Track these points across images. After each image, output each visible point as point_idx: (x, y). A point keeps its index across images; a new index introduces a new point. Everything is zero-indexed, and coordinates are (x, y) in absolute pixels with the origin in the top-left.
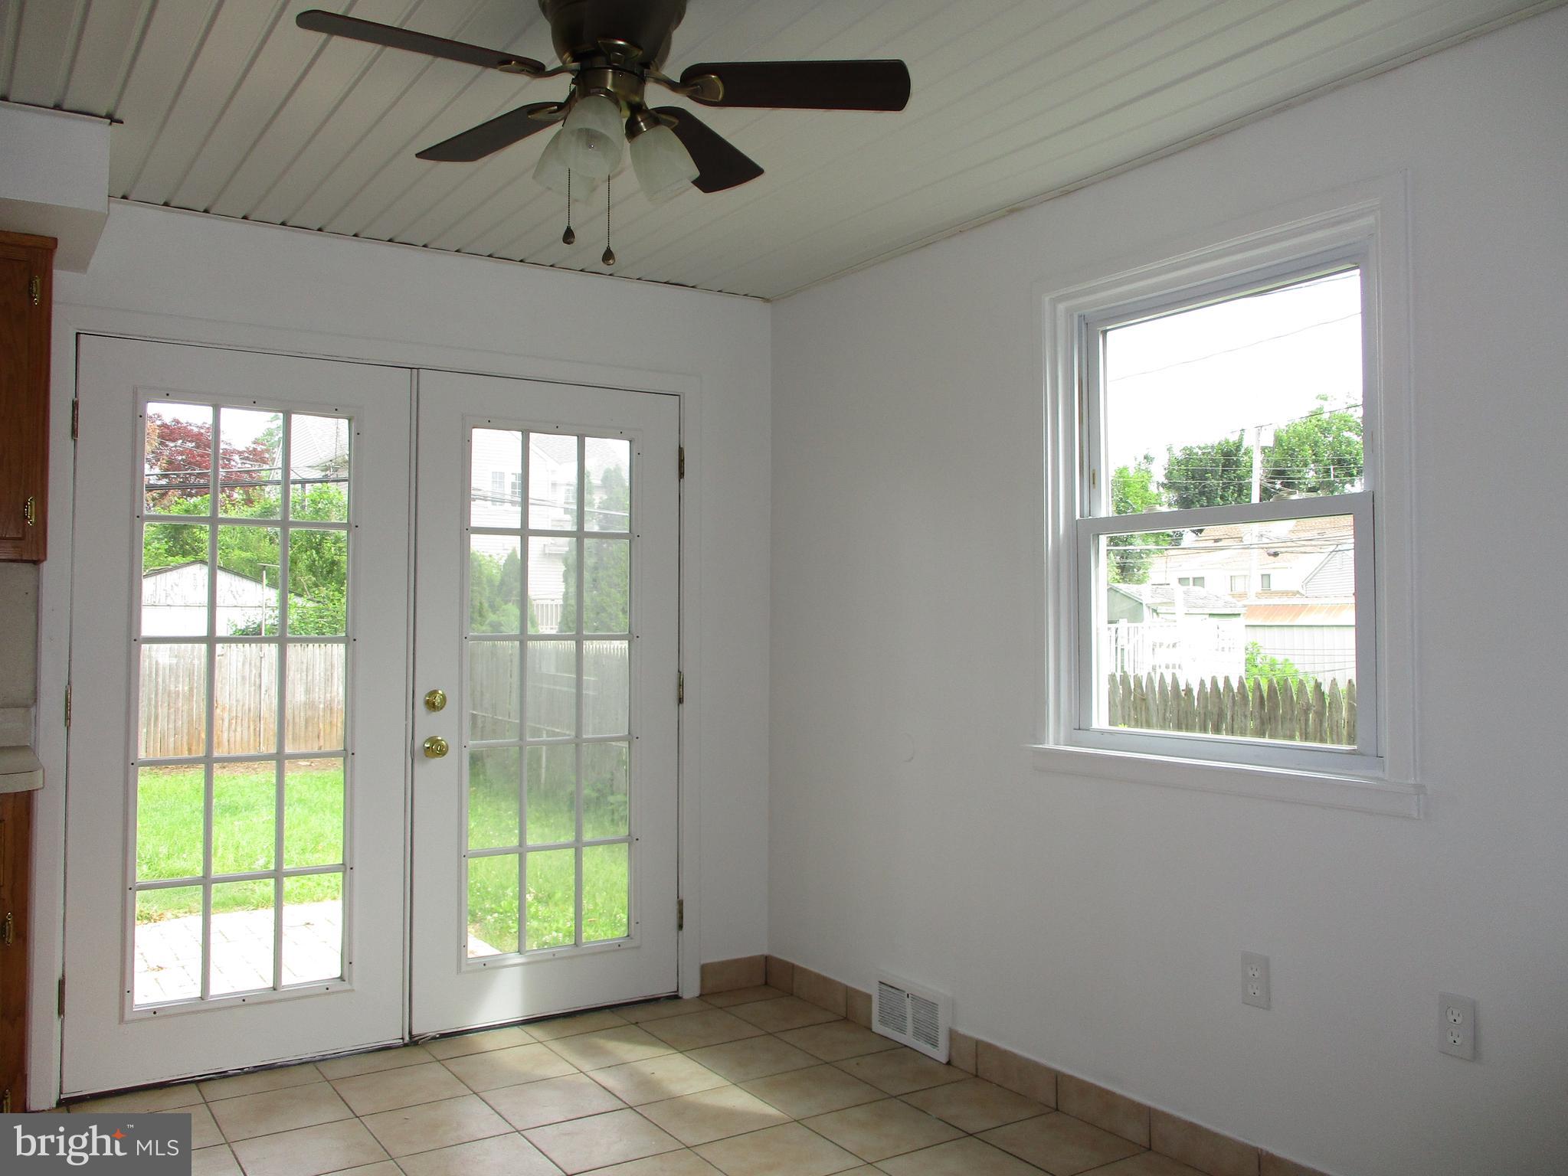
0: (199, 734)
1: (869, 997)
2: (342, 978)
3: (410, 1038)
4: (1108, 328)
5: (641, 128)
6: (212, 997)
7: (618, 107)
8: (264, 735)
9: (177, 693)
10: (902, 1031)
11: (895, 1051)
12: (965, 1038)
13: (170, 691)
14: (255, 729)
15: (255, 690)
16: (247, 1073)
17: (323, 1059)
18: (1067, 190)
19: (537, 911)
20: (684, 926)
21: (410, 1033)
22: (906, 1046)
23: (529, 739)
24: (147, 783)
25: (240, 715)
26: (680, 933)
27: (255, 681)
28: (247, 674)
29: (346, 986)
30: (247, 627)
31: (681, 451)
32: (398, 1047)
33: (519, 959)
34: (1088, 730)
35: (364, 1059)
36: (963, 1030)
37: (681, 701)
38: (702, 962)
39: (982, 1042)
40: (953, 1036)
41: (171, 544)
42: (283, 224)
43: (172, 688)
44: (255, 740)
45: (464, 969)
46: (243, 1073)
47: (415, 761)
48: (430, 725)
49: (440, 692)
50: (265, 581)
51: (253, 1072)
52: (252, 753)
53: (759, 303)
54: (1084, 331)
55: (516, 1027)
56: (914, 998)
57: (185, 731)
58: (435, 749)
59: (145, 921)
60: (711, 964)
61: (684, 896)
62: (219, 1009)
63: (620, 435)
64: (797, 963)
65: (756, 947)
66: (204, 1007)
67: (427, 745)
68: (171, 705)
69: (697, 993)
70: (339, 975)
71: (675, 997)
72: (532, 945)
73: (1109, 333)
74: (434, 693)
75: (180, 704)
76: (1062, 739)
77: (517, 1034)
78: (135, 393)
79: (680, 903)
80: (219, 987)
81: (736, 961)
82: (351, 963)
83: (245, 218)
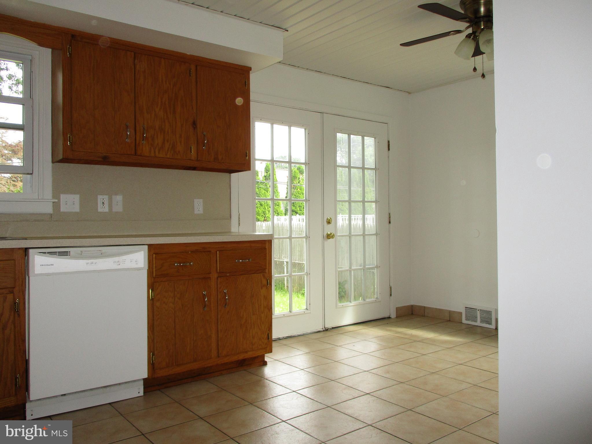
1: (460, 312)
6: (275, 314)
10: (476, 322)
11: (473, 328)
16: (285, 338)
20: (392, 295)
21: (325, 328)
22: (476, 326)
23: (352, 234)
26: (391, 297)
29: (307, 312)
31: (388, 142)
32: (322, 331)
33: (351, 304)
37: (390, 222)
38: (396, 307)
45: (338, 307)
47: (324, 241)
48: (328, 229)
51: (287, 338)
53: (407, 94)
56: (481, 310)
60: (399, 307)
61: (391, 285)
62: (278, 318)
63: (372, 136)
64: (426, 306)
65: (409, 302)
67: (327, 235)
69: (395, 316)
70: (306, 308)
71: (389, 318)
78: (253, 118)
79: (391, 288)
80: (277, 312)
81: (405, 306)
82: (309, 305)
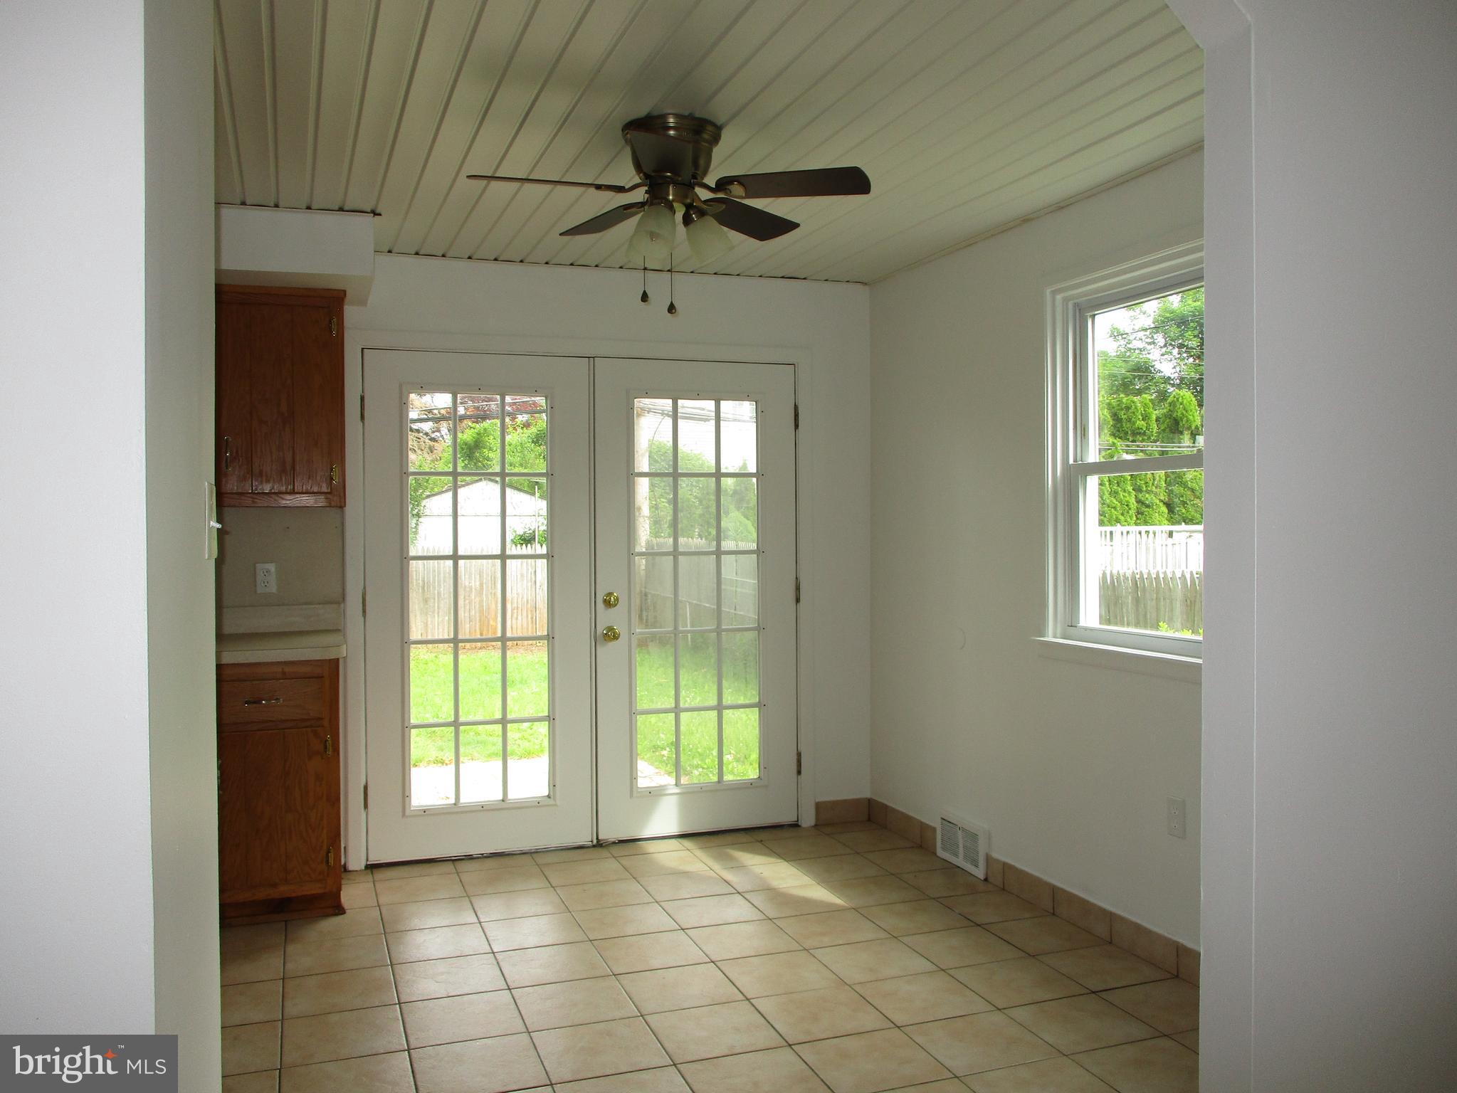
0: (489, 621)
1: (934, 829)
2: (549, 796)
3: (597, 842)
4: (1096, 313)
5: (693, 219)
6: (462, 804)
7: (672, 211)
8: (540, 623)
9: (471, 588)
10: (956, 855)
11: (951, 869)
12: (997, 861)
13: (465, 586)
14: (532, 618)
15: (531, 585)
16: (486, 857)
17: (537, 852)
18: (1061, 207)
19: (733, 767)
20: (802, 772)
21: (597, 838)
22: (959, 867)
23: (681, 629)
24: (418, 655)
25: (520, 606)
26: (799, 777)
27: (531, 578)
28: (525, 572)
29: (551, 802)
30: (525, 533)
31: (796, 408)
32: (588, 847)
33: (677, 790)
34: (1076, 627)
35: (564, 853)
36: (995, 855)
37: (798, 600)
38: (817, 801)
39: (1007, 864)
40: (988, 859)
41: (466, 462)
42: (496, 260)
43: (467, 584)
44: (532, 628)
45: (635, 794)
46: (484, 857)
47: (597, 643)
48: (607, 618)
49: (615, 594)
50: (537, 495)
51: (489, 857)
52: (530, 634)
53: (859, 286)
54: (1077, 313)
55: (674, 840)
56: (964, 830)
57: (478, 619)
58: (611, 635)
59: (440, 765)
60: (825, 802)
61: (802, 749)
62: (467, 812)
63: (747, 397)
64: (889, 804)
65: (863, 791)
66: (456, 810)
67: (605, 632)
68: (467, 598)
69: (813, 823)
70: (547, 794)
71: (795, 825)
72: (684, 780)
73: (1096, 317)
74: (610, 594)
75: (473, 597)
76: (1058, 635)
77: (674, 843)
78: (401, 386)
79: (799, 755)
80: (466, 798)
81: (845, 801)
82: (554, 786)
83: (470, 258)
